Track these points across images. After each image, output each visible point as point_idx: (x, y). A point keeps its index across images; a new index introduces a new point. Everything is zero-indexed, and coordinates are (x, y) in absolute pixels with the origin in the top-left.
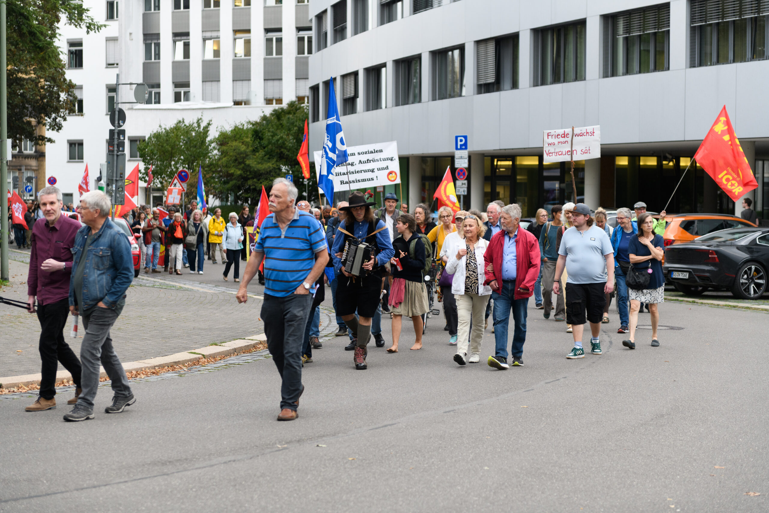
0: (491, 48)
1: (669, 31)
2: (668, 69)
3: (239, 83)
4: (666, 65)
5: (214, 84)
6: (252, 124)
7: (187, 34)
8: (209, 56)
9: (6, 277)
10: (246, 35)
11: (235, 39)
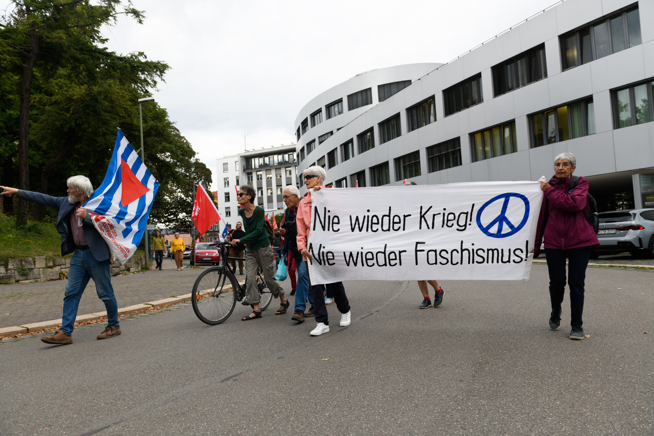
0: (356, 177)
1: (420, 161)
2: (421, 175)
3: (279, 203)
4: (420, 174)
5: (271, 203)
6: (281, 214)
7: (262, 188)
8: (269, 194)
9: (148, 268)
10: (280, 187)
11: (277, 189)
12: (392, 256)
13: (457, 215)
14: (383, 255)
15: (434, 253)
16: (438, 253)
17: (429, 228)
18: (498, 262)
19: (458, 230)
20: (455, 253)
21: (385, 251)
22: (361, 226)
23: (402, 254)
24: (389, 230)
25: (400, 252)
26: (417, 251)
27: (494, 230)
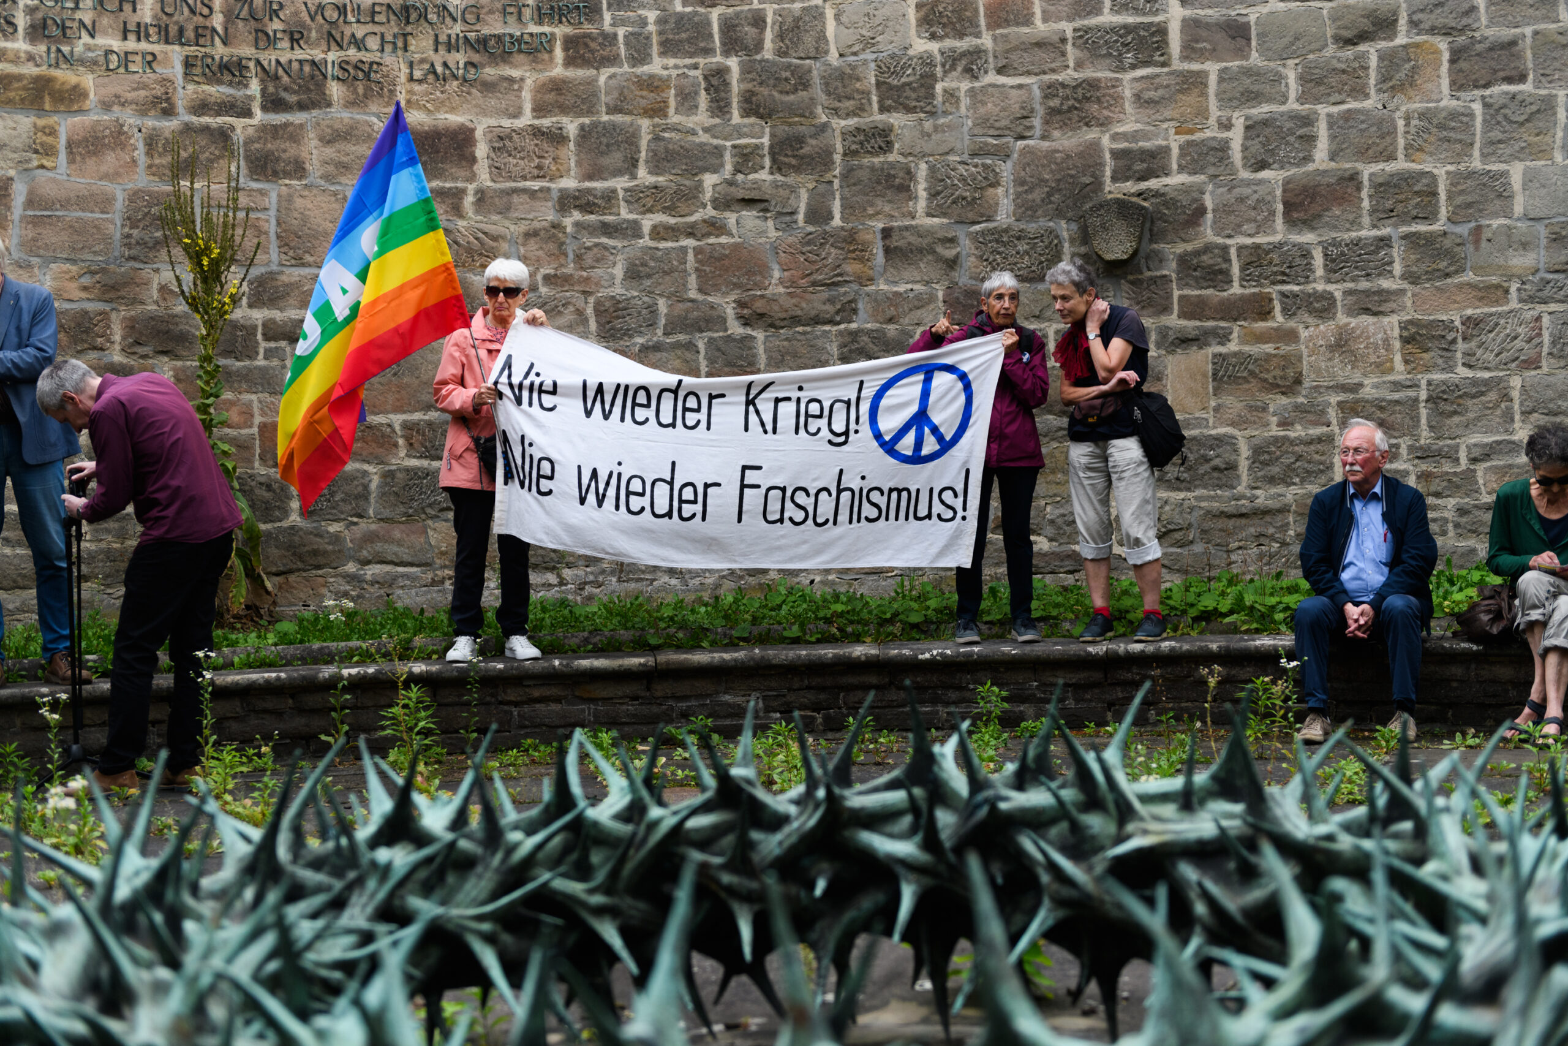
12: (688, 494)
13: (827, 405)
14: (668, 487)
15: (779, 493)
16: (789, 493)
17: (766, 432)
18: (907, 518)
19: (830, 442)
20: (823, 495)
21: (672, 478)
22: (607, 407)
23: (710, 490)
24: (673, 425)
25: (707, 486)
26: (743, 486)
27: (906, 445)
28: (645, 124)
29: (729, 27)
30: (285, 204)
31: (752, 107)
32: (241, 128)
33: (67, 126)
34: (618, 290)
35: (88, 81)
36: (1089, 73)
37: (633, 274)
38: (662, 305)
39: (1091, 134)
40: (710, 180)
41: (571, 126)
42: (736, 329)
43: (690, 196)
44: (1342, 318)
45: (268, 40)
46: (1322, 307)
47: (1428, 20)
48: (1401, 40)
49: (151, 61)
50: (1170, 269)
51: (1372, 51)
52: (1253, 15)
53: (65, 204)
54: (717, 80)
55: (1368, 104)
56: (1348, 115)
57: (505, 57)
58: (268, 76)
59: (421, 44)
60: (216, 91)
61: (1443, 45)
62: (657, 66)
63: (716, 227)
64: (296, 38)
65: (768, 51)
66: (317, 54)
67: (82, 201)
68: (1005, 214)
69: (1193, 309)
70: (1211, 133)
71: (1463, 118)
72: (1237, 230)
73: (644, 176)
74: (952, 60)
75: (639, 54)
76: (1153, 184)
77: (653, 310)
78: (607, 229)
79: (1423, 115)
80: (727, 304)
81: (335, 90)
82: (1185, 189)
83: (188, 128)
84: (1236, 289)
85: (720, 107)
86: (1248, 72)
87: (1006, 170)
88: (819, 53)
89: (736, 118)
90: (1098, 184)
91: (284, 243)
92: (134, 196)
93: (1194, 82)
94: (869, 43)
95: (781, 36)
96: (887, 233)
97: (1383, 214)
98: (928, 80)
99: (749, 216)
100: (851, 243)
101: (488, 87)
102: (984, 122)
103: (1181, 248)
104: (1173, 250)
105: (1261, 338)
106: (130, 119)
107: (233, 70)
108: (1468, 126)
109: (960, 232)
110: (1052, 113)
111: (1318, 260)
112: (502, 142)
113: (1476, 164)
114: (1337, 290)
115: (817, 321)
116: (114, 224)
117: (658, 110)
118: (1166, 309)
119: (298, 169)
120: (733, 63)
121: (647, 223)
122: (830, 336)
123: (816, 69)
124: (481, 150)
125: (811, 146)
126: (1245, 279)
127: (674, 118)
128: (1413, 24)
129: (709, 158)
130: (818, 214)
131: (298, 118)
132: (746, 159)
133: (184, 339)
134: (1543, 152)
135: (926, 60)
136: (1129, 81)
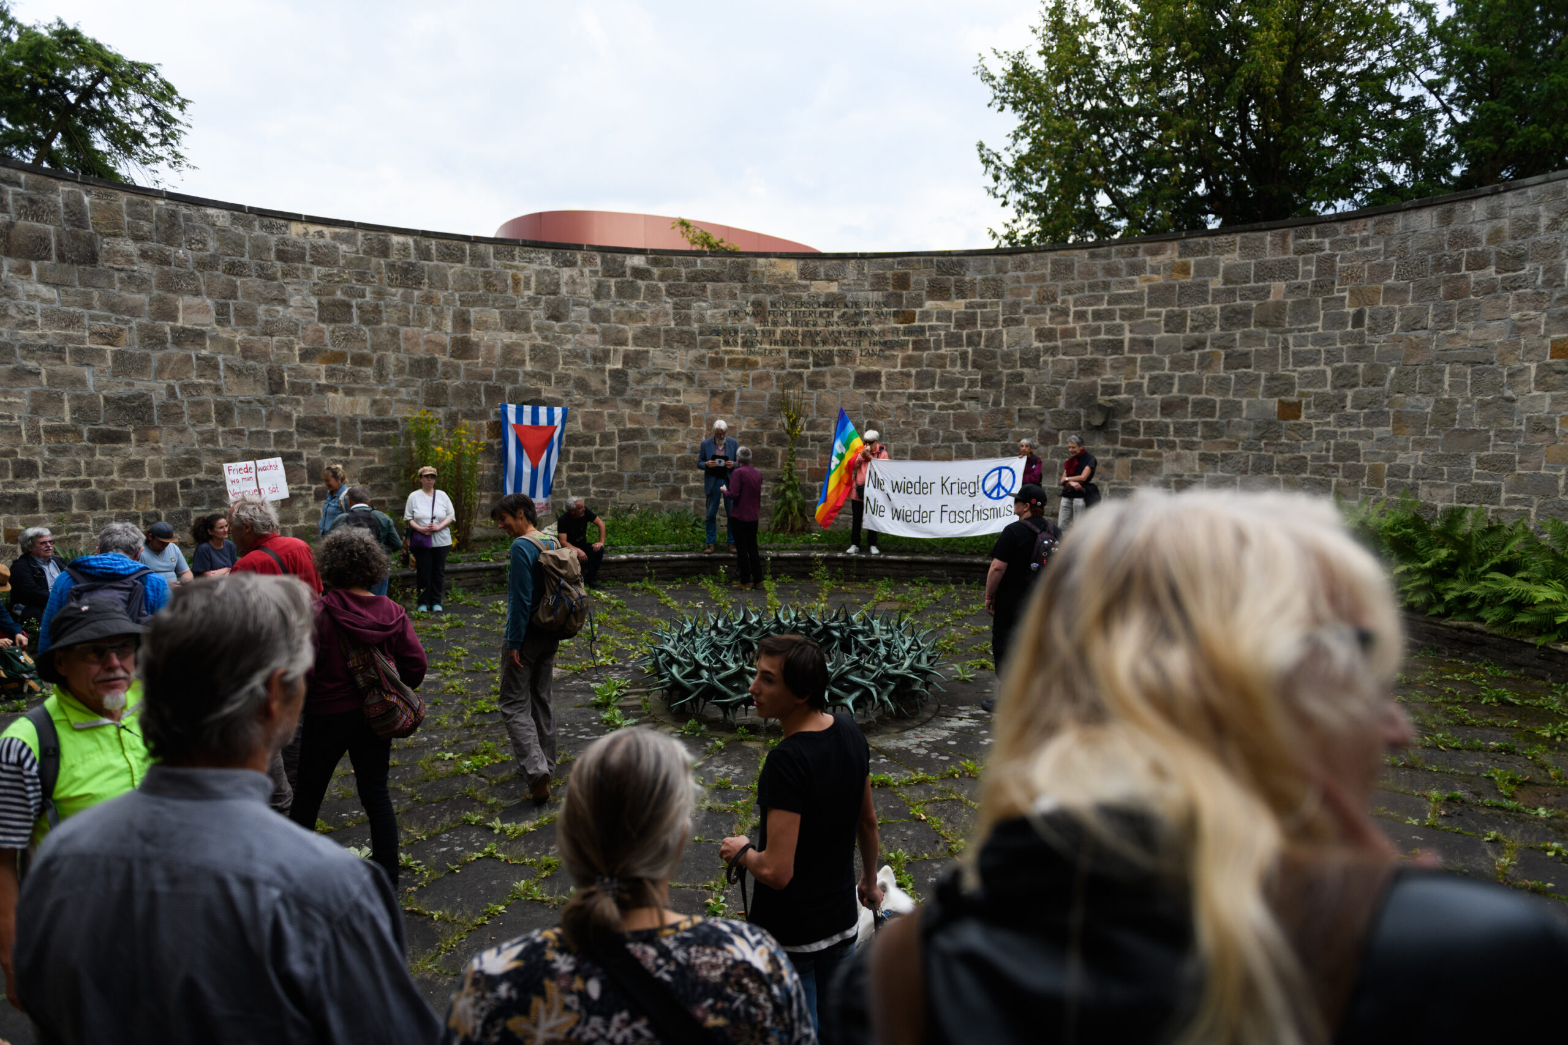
21: (919, 510)
25: (930, 512)
27: (994, 495)
28: (938, 371)
29: (969, 337)
30: (819, 396)
31: (975, 365)
32: (806, 372)
33: (752, 374)
34: (926, 427)
35: (759, 359)
36: (1095, 356)
37: (932, 422)
38: (941, 433)
39: (1094, 378)
40: (960, 390)
41: (913, 371)
42: (966, 441)
43: (952, 396)
44: (1178, 450)
45: (816, 344)
46: (1172, 446)
47: (1217, 343)
48: (1207, 350)
49: (778, 352)
50: (1119, 429)
51: (1197, 353)
52: (1155, 337)
53: (751, 398)
54: (964, 355)
55: (1194, 373)
56: (1186, 377)
57: (892, 348)
58: (815, 355)
59: (865, 344)
60: (798, 361)
61: (1222, 353)
62: (943, 351)
63: (961, 406)
64: (824, 343)
65: (982, 345)
66: (831, 348)
67: (756, 397)
68: (1062, 406)
69: (1125, 443)
70: (1136, 380)
71: (1227, 380)
72: (1143, 416)
73: (937, 388)
74: (1047, 350)
75: (938, 346)
76: (1115, 397)
77: (938, 434)
78: (924, 406)
79: (1214, 378)
80: (963, 433)
81: (836, 359)
82: (1126, 400)
83: (789, 373)
84: (1141, 437)
85: (964, 365)
86: (1152, 359)
87: (1063, 390)
88: (1000, 346)
89: (970, 369)
90: (1095, 397)
91: (818, 410)
92: (772, 395)
93: (1133, 361)
94: (1017, 343)
95: (987, 340)
96: (1020, 410)
97: (1195, 414)
98: (1038, 357)
99: (973, 403)
100: (1007, 413)
101: (886, 358)
102: (1056, 373)
103: (1123, 421)
104: (1120, 421)
105: (1149, 455)
106: (771, 371)
107: (804, 354)
108: (1229, 384)
109: (1046, 411)
110: (1081, 370)
111: (1172, 429)
112: (890, 376)
113: (1231, 397)
114: (1177, 440)
115: (994, 440)
116: (766, 404)
117: (943, 366)
118: (1116, 442)
119: (824, 386)
120: (970, 350)
121: (937, 404)
122: (998, 446)
123: (999, 351)
124: (883, 379)
125: (994, 380)
126: (1145, 434)
127: (948, 369)
128: (1212, 344)
129: (959, 383)
130: (996, 403)
131: (824, 369)
132: (972, 383)
133: (785, 441)
134: (1255, 395)
135: (1037, 349)
136: (1109, 359)
